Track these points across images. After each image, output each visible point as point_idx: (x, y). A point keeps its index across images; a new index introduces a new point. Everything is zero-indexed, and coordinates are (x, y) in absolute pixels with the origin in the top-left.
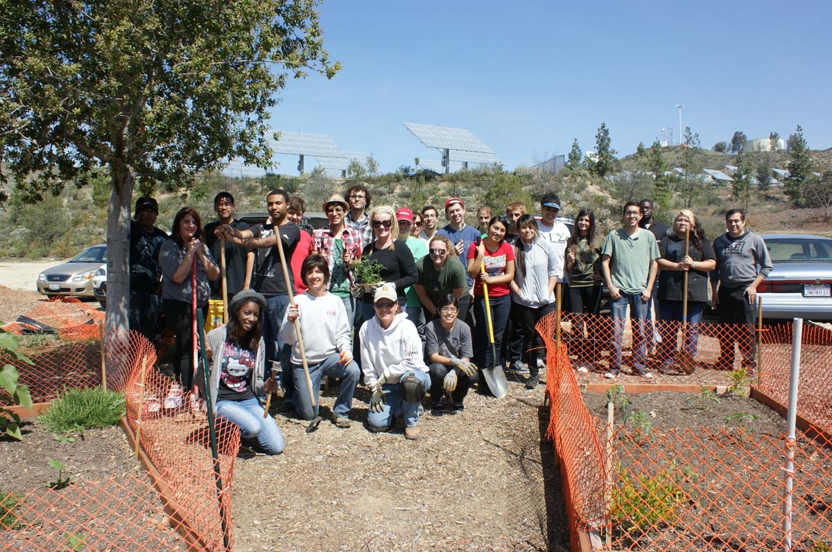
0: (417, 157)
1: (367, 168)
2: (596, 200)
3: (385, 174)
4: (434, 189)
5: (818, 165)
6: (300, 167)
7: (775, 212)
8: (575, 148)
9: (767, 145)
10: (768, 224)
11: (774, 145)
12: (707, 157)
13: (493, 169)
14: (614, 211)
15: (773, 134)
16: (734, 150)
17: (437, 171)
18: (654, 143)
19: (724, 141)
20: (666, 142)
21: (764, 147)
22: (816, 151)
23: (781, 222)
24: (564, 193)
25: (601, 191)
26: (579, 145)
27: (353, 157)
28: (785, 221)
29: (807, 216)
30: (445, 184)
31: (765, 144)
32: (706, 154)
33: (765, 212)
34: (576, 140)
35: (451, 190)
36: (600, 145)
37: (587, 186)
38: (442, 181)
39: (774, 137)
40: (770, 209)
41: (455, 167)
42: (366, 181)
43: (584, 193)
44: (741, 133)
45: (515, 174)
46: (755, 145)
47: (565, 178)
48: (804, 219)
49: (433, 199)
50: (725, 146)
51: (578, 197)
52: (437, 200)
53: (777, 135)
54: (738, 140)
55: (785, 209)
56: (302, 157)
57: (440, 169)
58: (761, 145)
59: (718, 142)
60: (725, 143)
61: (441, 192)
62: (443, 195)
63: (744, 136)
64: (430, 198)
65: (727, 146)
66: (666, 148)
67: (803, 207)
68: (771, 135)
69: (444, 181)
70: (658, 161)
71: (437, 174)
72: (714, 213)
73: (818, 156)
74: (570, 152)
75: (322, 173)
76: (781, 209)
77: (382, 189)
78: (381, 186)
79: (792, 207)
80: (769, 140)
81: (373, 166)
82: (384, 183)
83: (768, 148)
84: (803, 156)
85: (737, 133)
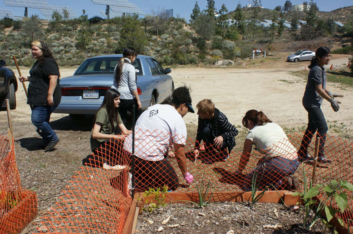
0: (84, 9)
1: (63, 15)
2: (186, 34)
3: (73, 19)
4: (99, 28)
5: (323, 19)
6: (26, 14)
7: (286, 42)
8: (196, 6)
9: (301, 7)
10: (282, 48)
11: (305, 8)
12: (270, 14)
13: (133, 17)
14: (194, 40)
15: (305, 2)
16: (285, 10)
17: (102, 18)
18: (238, 5)
19: (280, 5)
20: (250, 5)
21: (300, 9)
22: (323, 12)
23: (288, 48)
24: (170, 30)
25: (191, 29)
26: (198, 5)
27: (54, 9)
28: (290, 47)
29: (301, 45)
30: (106, 25)
31: (301, 8)
32: (270, 11)
33: (281, 42)
34: (197, 2)
35: (108, 29)
36: (209, 5)
37: (182, 27)
38: (104, 23)
39: (305, 4)
40: (284, 41)
41: (112, 16)
42: (62, 23)
43: (180, 30)
44: (289, 1)
45: (144, 19)
46: (296, 8)
47: (172, 22)
48: (299, 46)
49: (97, 33)
50: (281, 8)
51: (176, 32)
52: (99, 34)
53: (307, 3)
54: (288, 5)
55: (291, 41)
56: (26, 8)
57: (104, 17)
58: (299, 8)
59: (277, 6)
60: (281, 6)
61: (102, 29)
62: (104, 31)
63: (291, 3)
64: (96, 33)
65: (282, 8)
66: (250, 8)
67: (300, 40)
68: (304, 3)
69: (106, 23)
70: (239, 15)
71: (102, 19)
72: (257, 42)
73: (324, 15)
74: (194, 8)
75: (37, 18)
76: (289, 41)
77: (70, 27)
78: (69, 26)
79: (295, 40)
80: (303, 6)
81: (66, 14)
82: (72, 24)
83: (302, 9)
84: (313, 14)
85: (287, 1)
